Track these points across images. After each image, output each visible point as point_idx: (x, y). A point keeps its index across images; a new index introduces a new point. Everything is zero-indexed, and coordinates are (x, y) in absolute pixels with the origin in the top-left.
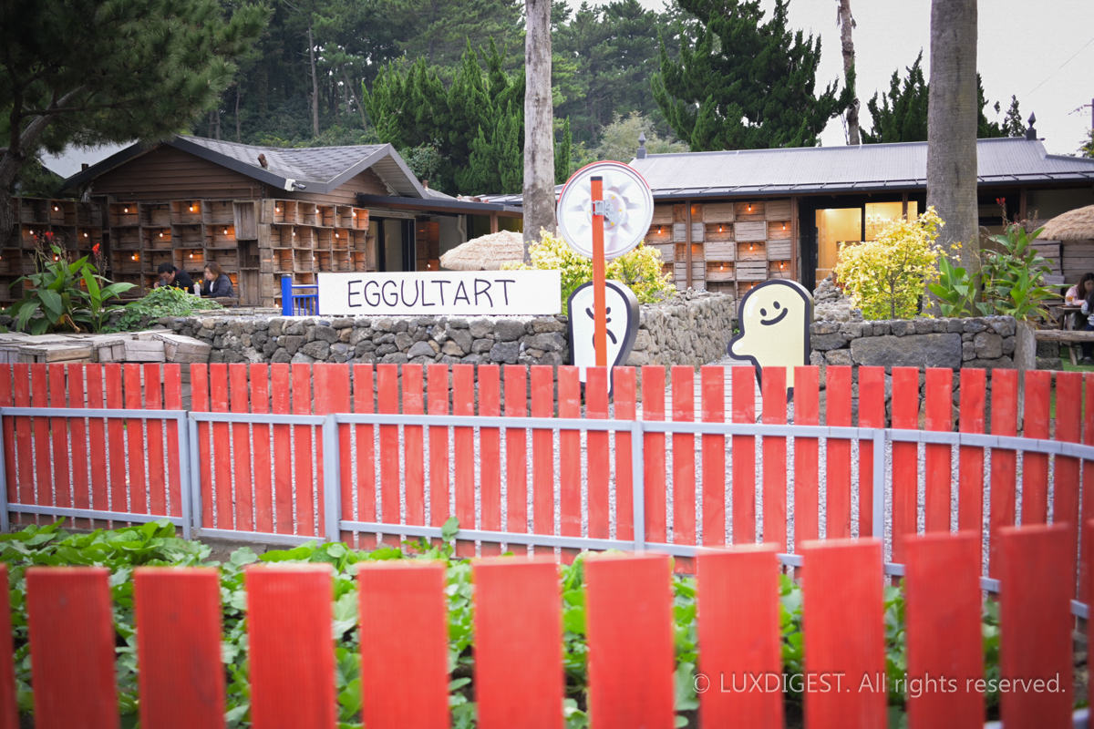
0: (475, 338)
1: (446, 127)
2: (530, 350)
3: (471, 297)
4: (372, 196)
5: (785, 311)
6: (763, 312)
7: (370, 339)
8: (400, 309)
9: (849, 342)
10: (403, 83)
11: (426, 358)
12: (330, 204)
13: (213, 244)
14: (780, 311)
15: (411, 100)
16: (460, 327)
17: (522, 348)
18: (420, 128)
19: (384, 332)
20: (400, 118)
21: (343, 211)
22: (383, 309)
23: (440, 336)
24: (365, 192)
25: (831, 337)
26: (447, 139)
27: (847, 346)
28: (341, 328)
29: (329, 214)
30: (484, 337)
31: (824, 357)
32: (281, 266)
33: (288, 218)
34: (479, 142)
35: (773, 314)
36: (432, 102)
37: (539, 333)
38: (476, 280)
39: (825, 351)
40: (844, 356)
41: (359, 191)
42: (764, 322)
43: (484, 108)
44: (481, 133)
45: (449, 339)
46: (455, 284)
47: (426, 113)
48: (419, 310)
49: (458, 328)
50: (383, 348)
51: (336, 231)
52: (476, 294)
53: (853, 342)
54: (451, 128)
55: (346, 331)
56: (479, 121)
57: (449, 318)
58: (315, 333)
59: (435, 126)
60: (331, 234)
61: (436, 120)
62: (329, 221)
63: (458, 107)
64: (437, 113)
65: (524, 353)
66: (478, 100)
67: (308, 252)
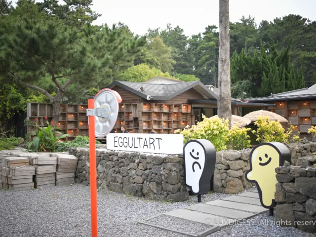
0: (147, 163)
1: (253, 73)
2: (164, 170)
3: (148, 145)
4: (195, 100)
5: (270, 159)
6: (260, 159)
7: (118, 160)
8: (128, 149)
9: (294, 179)
10: (239, 59)
11: (133, 170)
12: (171, 104)
13: (128, 119)
14: (268, 159)
15: (241, 64)
16: (144, 158)
17: (162, 169)
18: (245, 73)
19: (122, 158)
20: (238, 71)
21: (179, 106)
22: (123, 149)
23: (137, 161)
24: (192, 98)
25: (285, 175)
26: (254, 77)
27: (293, 181)
28: (111, 155)
29: (172, 107)
30: (151, 163)
31: (282, 186)
32: (149, 127)
33: (151, 109)
34: (264, 78)
35: (265, 160)
36: (248, 64)
37: (169, 162)
38: (150, 138)
39: (283, 183)
40: (291, 187)
41: (188, 98)
42: (261, 164)
43: (266, 65)
44: (264, 74)
45: (140, 162)
46: (144, 139)
47: (246, 68)
48: (133, 149)
49: (143, 158)
50: (122, 164)
51: (175, 113)
52: (150, 144)
53: (296, 179)
54: (255, 73)
55: (112, 156)
56: (264, 70)
57: (141, 154)
58: (104, 157)
59: (249, 73)
60: (173, 115)
61: (249, 70)
62: (171, 110)
63: (257, 65)
64: (250, 68)
65: (162, 171)
66: (264, 62)
67: (161, 121)
